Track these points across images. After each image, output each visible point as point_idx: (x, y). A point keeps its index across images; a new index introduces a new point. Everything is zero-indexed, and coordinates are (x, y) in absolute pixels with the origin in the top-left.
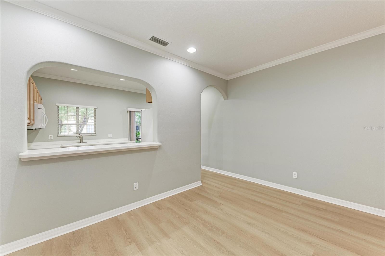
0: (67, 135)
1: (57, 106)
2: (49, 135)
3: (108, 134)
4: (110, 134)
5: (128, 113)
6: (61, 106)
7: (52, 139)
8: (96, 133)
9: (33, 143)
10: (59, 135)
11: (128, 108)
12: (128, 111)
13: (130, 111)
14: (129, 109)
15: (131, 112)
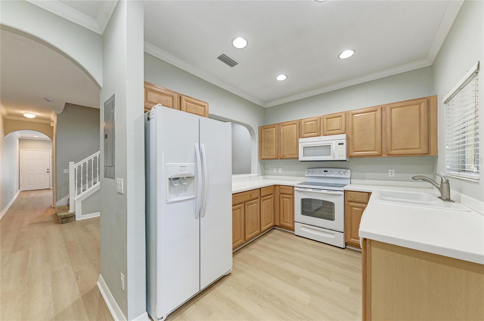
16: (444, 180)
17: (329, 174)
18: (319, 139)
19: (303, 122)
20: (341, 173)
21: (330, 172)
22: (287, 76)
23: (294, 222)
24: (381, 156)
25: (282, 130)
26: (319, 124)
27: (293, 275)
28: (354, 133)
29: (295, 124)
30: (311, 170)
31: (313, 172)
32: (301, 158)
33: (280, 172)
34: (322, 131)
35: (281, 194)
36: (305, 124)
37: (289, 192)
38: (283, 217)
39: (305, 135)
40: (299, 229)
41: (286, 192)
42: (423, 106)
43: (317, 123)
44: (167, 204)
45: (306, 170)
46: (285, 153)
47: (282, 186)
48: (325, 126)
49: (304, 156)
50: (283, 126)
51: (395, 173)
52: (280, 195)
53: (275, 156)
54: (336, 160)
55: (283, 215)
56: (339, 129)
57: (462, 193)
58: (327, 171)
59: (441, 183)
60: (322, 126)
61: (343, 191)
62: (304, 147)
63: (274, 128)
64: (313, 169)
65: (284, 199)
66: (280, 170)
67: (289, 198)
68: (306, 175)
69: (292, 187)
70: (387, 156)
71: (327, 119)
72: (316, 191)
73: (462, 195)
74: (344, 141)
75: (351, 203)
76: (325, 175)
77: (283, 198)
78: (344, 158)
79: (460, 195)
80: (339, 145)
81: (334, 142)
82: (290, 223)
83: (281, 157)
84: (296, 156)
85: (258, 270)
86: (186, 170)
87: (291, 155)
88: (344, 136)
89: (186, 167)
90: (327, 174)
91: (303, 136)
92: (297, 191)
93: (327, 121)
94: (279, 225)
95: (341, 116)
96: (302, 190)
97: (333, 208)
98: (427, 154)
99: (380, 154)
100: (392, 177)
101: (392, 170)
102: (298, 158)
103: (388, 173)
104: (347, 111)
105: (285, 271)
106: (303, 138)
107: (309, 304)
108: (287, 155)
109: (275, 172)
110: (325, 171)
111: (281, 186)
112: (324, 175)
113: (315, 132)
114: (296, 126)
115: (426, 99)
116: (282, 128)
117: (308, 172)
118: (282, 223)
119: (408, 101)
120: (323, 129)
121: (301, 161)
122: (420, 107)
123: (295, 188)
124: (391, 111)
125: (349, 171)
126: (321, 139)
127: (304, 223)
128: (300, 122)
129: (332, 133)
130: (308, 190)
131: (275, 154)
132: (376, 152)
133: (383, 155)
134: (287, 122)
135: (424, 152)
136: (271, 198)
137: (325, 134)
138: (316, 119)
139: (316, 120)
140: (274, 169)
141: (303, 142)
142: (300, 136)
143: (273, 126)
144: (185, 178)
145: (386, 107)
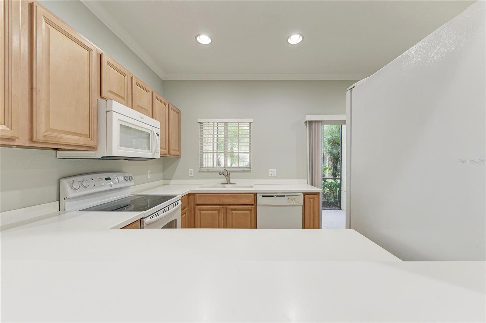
0: (210, 170)
1: (199, 123)
2: (190, 170)
3: (270, 170)
4: (272, 170)
5: (306, 125)
6: (208, 122)
7: (193, 175)
8: (250, 168)
9: (172, 180)
10: (202, 170)
11: (307, 116)
12: (306, 122)
13: (311, 122)
14: (310, 118)
15: (313, 125)
19: (105, 60)
20: (127, 179)
29: (89, 49)
31: (89, 184)
39: (109, 94)
49: (120, 146)
51: (151, 174)
56: (147, 111)
58: (109, 179)
59: (227, 175)
62: (120, 125)
74: (159, 132)
83: (39, 137)
95: (148, 91)
100: (150, 178)
103: (147, 174)
113: (123, 98)
122: (178, 116)
125: (131, 175)
139: (125, 75)
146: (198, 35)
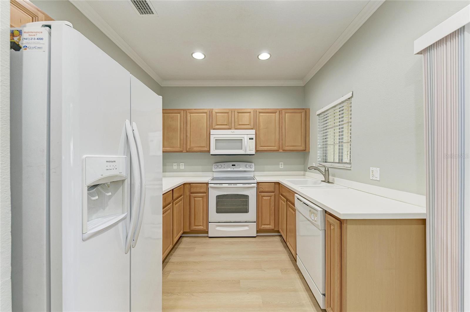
3: (371, 169)
16: (327, 169)
17: (237, 168)
18: (232, 132)
19: (214, 113)
20: (248, 166)
21: (238, 165)
22: (205, 56)
23: (208, 222)
24: (278, 151)
25: (189, 118)
26: (230, 116)
27: (233, 281)
28: (260, 130)
29: (206, 113)
30: (219, 164)
31: (222, 166)
32: (213, 151)
33: (182, 167)
34: (233, 125)
35: (191, 193)
36: (217, 115)
37: (202, 190)
38: (195, 220)
39: (216, 126)
40: (214, 230)
41: (198, 190)
42: (303, 114)
43: (229, 116)
44: (84, 240)
45: (214, 165)
46: (192, 145)
47: (194, 184)
48: (236, 120)
49: (216, 149)
50: (190, 113)
51: (283, 165)
52: (191, 195)
53: (180, 148)
54: (247, 154)
55: (195, 218)
56: (249, 125)
57: (335, 177)
58: (235, 165)
59: (325, 171)
60: (233, 119)
61: (255, 183)
62: (216, 140)
63: (179, 115)
64: (221, 163)
65: (196, 199)
66: (182, 165)
67: (202, 197)
68: (213, 170)
69: (205, 184)
70: (282, 151)
71: (239, 113)
72: (233, 186)
73: (335, 178)
74: (254, 137)
75: (262, 194)
76: (234, 169)
77: (194, 197)
78: (253, 152)
79: (334, 178)
80: (250, 140)
81: (246, 136)
82: (203, 226)
83: (188, 150)
84: (206, 149)
85: (193, 295)
86: (116, 167)
87: (200, 148)
88: (253, 132)
89: (115, 161)
90: (236, 168)
91: (214, 128)
92: (212, 187)
93: (238, 116)
94: (188, 231)
95: (250, 113)
96: (218, 186)
97: (248, 201)
98: (304, 150)
99: (278, 149)
100: (282, 168)
101: (282, 163)
102: (209, 151)
103: (279, 165)
104: (255, 109)
105: (222, 281)
106: (213, 129)
107: (263, 303)
108: (196, 147)
109: (175, 167)
110: (233, 165)
111: (191, 184)
112: (232, 169)
113: (226, 125)
114: (207, 115)
115: (305, 110)
116: (189, 115)
117: (217, 167)
118: (194, 228)
119: (295, 109)
120: (235, 122)
121: (211, 155)
122: (301, 115)
123: (209, 185)
124: (285, 115)
125: (253, 164)
126: (233, 132)
127: (219, 222)
128: (211, 111)
129: (242, 128)
130: (224, 185)
131: (179, 146)
132: (276, 148)
133: (280, 150)
134: (195, 109)
135: (303, 149)
136: (181, 200)
137: (236, 128)
138: (227, 111)
139: (228, 113)
140: (174, 164)
141: (216, 134)
142: (211, 127)
143: (178, 111)
144: (109, 184)
145: (282, 111)
146: (259, 55)
